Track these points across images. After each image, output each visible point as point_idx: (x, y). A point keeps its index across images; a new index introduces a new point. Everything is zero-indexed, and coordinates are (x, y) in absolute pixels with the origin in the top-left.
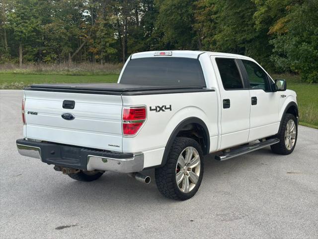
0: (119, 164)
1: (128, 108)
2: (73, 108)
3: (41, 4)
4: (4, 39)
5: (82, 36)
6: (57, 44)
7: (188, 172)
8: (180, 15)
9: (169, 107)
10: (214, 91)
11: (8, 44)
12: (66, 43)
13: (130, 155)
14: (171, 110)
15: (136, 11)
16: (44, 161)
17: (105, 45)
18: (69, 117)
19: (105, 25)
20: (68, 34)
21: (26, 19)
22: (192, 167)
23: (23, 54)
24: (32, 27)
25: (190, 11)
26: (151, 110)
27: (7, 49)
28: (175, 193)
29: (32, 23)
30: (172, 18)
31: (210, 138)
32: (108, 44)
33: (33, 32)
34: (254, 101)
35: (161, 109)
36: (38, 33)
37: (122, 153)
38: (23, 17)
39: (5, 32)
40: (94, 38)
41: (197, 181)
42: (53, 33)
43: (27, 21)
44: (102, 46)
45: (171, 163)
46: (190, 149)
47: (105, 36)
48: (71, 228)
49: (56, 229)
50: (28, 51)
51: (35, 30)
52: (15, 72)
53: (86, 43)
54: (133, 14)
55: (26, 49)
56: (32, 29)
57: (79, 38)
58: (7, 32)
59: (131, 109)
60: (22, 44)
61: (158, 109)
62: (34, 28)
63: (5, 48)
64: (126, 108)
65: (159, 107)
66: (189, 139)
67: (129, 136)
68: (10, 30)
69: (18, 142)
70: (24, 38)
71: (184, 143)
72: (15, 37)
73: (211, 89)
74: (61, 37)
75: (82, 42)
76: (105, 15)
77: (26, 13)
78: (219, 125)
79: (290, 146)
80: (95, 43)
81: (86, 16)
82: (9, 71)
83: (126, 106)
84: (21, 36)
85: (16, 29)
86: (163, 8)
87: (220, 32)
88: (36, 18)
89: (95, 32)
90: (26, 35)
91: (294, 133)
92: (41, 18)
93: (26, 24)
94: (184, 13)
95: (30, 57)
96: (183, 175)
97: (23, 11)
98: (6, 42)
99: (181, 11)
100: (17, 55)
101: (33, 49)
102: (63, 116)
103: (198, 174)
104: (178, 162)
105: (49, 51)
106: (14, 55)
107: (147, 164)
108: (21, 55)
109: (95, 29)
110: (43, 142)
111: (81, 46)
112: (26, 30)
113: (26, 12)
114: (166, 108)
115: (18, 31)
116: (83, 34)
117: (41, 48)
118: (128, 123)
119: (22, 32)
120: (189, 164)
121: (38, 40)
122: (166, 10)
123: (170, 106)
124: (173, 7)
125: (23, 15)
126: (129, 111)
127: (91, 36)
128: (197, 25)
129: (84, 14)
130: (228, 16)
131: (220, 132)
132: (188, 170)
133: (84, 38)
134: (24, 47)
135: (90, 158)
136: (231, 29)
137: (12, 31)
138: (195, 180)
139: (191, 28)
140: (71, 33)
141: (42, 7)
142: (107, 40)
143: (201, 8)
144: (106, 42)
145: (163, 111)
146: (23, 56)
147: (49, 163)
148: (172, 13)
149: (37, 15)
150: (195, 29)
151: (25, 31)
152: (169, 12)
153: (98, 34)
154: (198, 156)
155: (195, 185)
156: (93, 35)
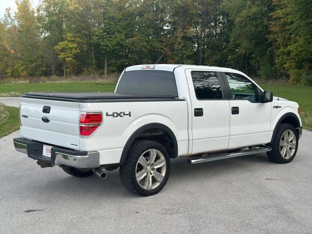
0: (75, 160)
1: (84, 113)
2: (49, 113)
3: (125, 20)
4: (92, 52)
5: (161, 48)
6: (138, 57)
7: (152, 171)
8: (256, 26)
9: (128, 113)
10: (184, 100)
11: (95, 57)
12: (147, 56)
13: (85, 153)
14: (130, 116)
15: (215, 24)
16: (29, 156)
17: (182, 57)
18: (46, 120)
19: (183, 38)
20: (149, 47)
21: (111, 34)
22: (156, 167)
23: (108, 66)
24: (116, 41)
25: (266, 22)
26: (107, 115)
27: (94, 61)
28: (135, 189)
29: (116, 37)
30: (247, 29)
31: (178, 143)
32: (185, 56)
33: (117, 45)
34: (235, 111)
35: (119, 115)
36: (122, 46)
37: (80, 151)
38: (108, 32)
39: (93, 46)
40: (172, 50)
41: (162, 180)
42: (135, 47)
43: (112, 36)
44: (180, 58)
45: (131, 162)
46: (153, 151)
47: (183, 48)
48: (37, 212)
49: (25, 212)
50: (112, 64)
51: (118, 44)
52: (97, 82)
53: (165, 55)
54: (212, 27)
55: (111, 62)
56: (116, 43)
57: (158, 51)
58: (94, 46)
59: (87, 115)
60: (107, 56)
61: (115, 115)
62: (118, 43)
63: (92, 61)
64: (82, 113)
65: (116, 113)
66: (151, 142)
67: (85, 137)
68: (97, 44)
69: (14, 140)
70: (109, 52)
71: (145, 146)
72: (101, 50)
73: (181, 98)
74: (141, 50)
75: (161, 54)
76: (184, 29)
77: (111, 29)
78: (190, 131)
79: (288, 155)
80: (173, 55)
81: (166, 30)
82: (93, 82)
83: (83, 111)
84: (106, 49)
85: (102, 43)
86: (238, 20)
87: (295, 42)
88: (120, 32)
89: (173, 45)
90: (110, 48)
91: (294, 142)
92: (124, 32)
93: (111, 39)
94: (258, 24)
95: (114, 69)
96: (146, 173)
97: (109, 26)
98: (93, 55)
99: (256, 22)
100: (102, 68)
101: (116, 61)
102: (42, 119)
103: (164, 174)
104: (138, 162)
105: (130, 63)
106: (100, 66)
107: (103, 162)
108: (106, 67)
109: (174, 41)
110: (33, 141)
111: (160, 58)
112: (111, 44)
113: (111, 27)
114: (124, 114)
115: (103, 45)
116: (161, 47)
117: (123, 60)
118: (84, 126)
119: (107, 46)
120: (153, 164)
121: (121, 53)
122: (241, 22)
123: (130, 112)
124: (248, 19)
125: (108, 30)
126: (85, 115)
127: (170, 48)
128: (271, 36)
129: (165, 28)
130: (300, 27)
131: (191, 138)
132: (153, 170)
133: (162, 51)
134: (109, 60)
135: (57, 155)
136: (303, 40)
137: (99, 45)
138: (160, 180)
139: (266, 40)
140: (151, 46)
141: (127, 22)
142: (184, 52)
143: (276, 19)
144: (184, 54)
145: (121, 116)
146: (107, 68)
147: (34, 159)
148: (246, 25)
149: (121, 30)
150: (270, 40)
151: (109, 45)
152: (243, 24)
153: (176, 46)
154: (163, 158)
155: (159, 184)
156: (171, 48)
